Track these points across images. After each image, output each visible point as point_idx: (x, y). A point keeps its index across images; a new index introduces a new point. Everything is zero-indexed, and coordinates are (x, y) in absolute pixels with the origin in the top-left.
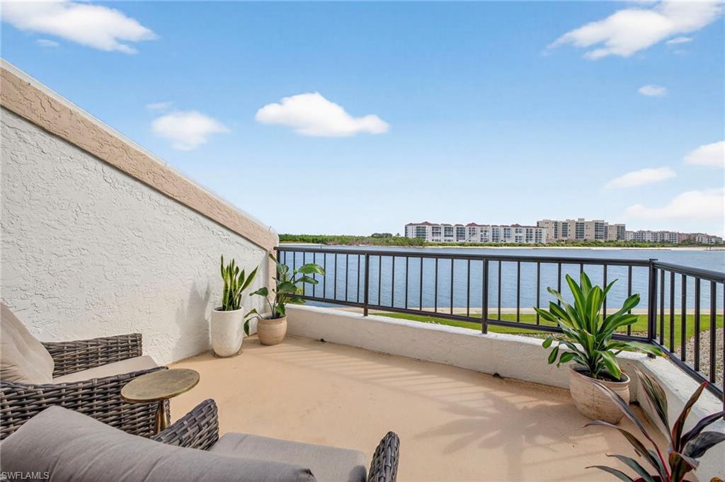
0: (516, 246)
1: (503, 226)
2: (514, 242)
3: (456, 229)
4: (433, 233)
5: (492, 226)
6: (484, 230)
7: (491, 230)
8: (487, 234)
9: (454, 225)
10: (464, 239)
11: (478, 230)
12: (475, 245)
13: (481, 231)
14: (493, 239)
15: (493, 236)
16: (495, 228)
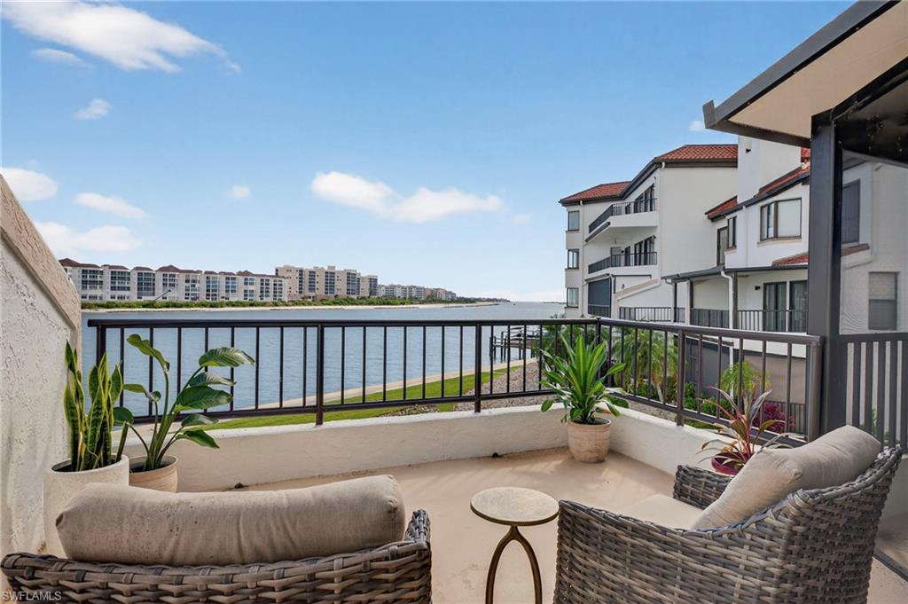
0: (244, 306)
1: (225, 273)
2: (242, 300)
3: (136, 277)
4: (84, 282)
5: (206, 273)
6: (191, 278)
7: (203, 279)
8: (197, 285)
9: (131, 269)
10: (154, 294)
11: (181, 278)
12: (175, 305)
13: (187, 281)
14: (208, 295)
15: (208, 291)
16: (211, 276)
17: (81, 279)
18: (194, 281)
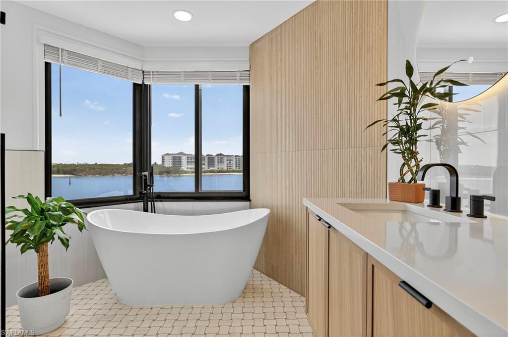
3: (207, 159)
4: (188, 162)
5: (236, 156)
6: (229, 159)
7: (234, 159)
8: (232, 162)
9: (205, 155)
10: (214, 167)
11: (225, 159)
12: (222, 172)
13: (227, 160)
14: (236, 167)
15: (236, 164)
16: (237, 157)
17: (186, 161)
18: (230, 160)
